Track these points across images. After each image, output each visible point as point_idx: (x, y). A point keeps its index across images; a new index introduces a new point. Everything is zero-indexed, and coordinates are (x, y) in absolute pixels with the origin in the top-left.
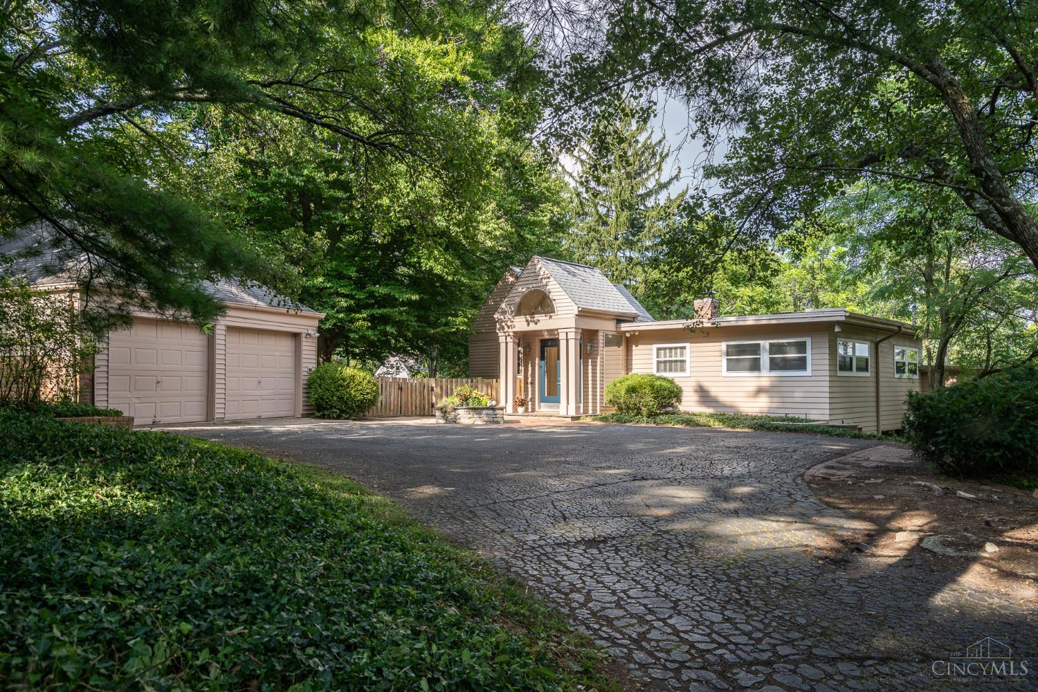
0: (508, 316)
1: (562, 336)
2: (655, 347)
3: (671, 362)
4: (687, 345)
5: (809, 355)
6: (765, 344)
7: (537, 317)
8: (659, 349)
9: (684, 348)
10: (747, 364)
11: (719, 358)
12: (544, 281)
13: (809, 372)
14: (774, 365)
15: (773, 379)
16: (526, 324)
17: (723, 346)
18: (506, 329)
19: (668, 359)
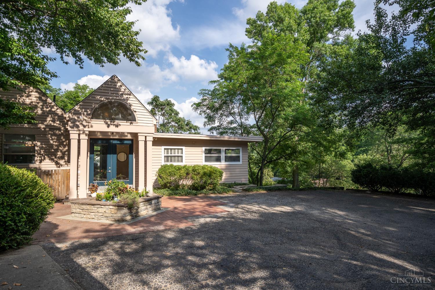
0: (82, 117)
1: (141, 138)
2: (163, 147)
3: (171, 157)
4: (184, 148)
5: (241, 155)
6: (223, 149)
7: (116, 122)
8: (165, 149)
9: (182, 149)
10: (214, 158)
11: (201, 155)
12: (125, 97)
13: (241, 163)
14: (228, 159)
15: (227, 166)
16: (105, 126)
17: (204, 148)
18: (81, 127)
19: (169, 155)
